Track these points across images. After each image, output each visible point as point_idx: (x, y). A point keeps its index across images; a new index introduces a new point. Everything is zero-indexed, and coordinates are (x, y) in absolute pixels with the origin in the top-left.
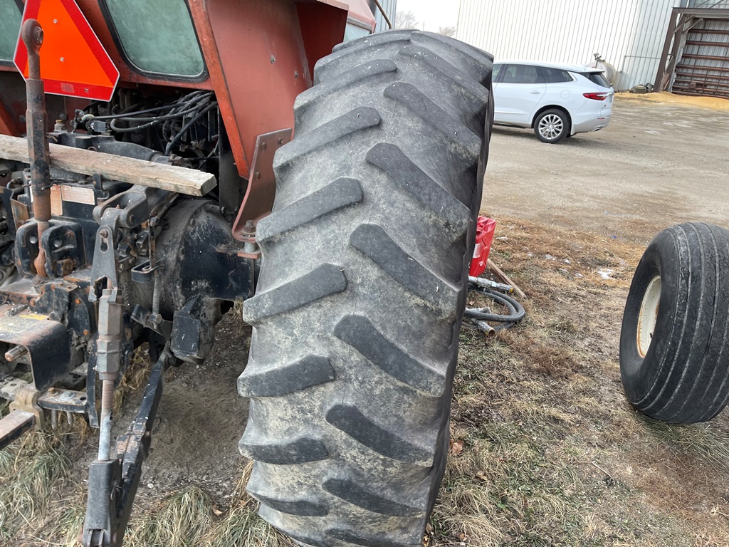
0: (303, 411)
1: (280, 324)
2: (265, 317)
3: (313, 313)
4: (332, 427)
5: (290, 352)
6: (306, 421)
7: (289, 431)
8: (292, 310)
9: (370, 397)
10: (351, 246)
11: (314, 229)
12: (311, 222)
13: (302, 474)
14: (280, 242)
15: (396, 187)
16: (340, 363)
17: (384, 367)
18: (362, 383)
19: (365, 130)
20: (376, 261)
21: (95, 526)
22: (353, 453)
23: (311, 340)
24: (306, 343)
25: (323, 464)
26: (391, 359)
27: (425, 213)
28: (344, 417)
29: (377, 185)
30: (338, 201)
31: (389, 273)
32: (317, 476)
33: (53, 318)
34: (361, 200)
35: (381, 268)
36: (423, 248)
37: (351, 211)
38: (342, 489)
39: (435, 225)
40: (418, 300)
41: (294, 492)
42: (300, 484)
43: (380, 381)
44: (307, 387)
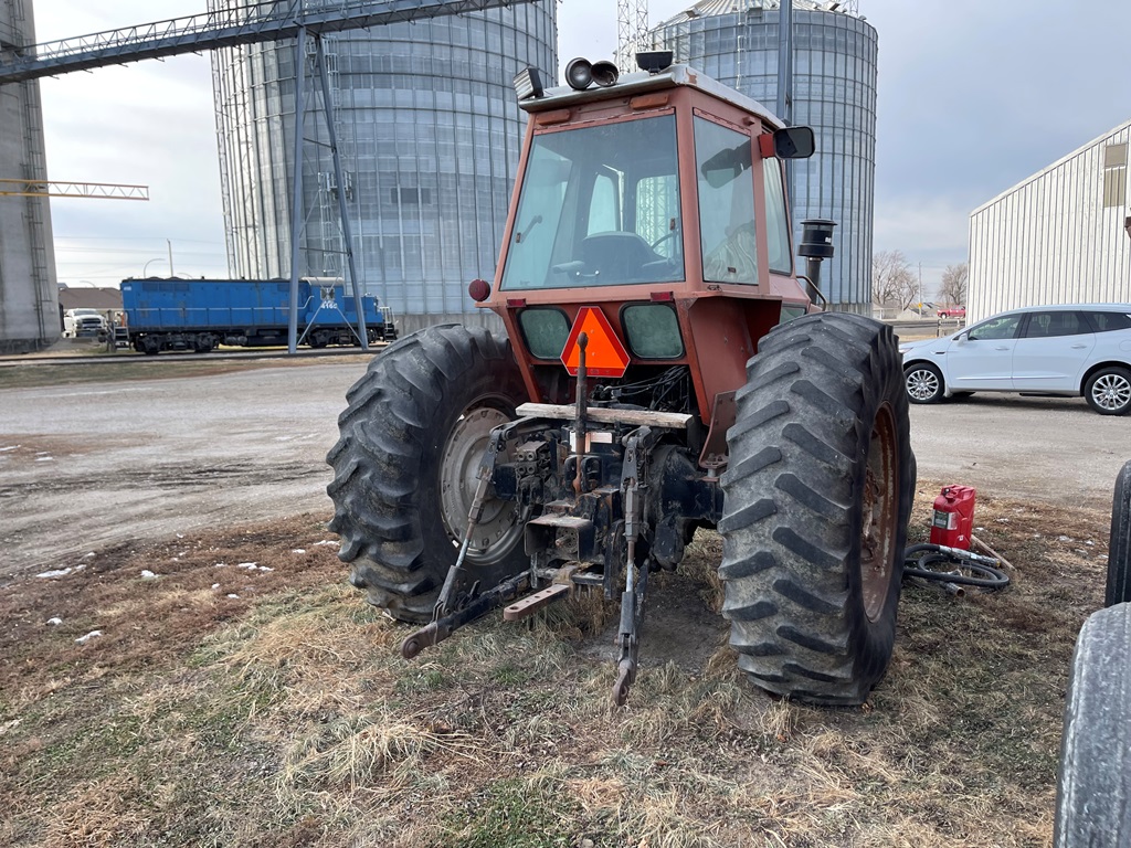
0: (758, 536)
1: (742, 485)
2: (734, 482)
3: (763, 475)
4: (777, 544)
5: (751, 499)
6: (761, 542)
7: (750, 551)
8: (749, 475)
9: (799, 524)
10: (784, 436)
11: (761, 429)
12: (759, 426)
13: (759, 582)
14: (741, 440)
15: (809, 403)
16: (780, 503)
17: (806, 503)
18: (793, 514)
19: (789, 374)
20: (797, 443)
21: (626, 631)
22: (791, 561)
23: (762, 491)
24: (759, 494)
25: (772, 571)
26: (810, 498)
27: (828, 416)
28: (783, 536)
29: (797, 403)
30: (775, 413)
31: (806, 450)
32: (769, 582)
33: (585, 518)
34: (788, 411)
35: (801, 447)
36: (827, 435)
37: (783, 418)
38: (785, 588)
39: (834, 422)
40: (825, 465)
41: (754, 599)
42: (758, 590)
43: (804, 514)
44: (761, 519)
